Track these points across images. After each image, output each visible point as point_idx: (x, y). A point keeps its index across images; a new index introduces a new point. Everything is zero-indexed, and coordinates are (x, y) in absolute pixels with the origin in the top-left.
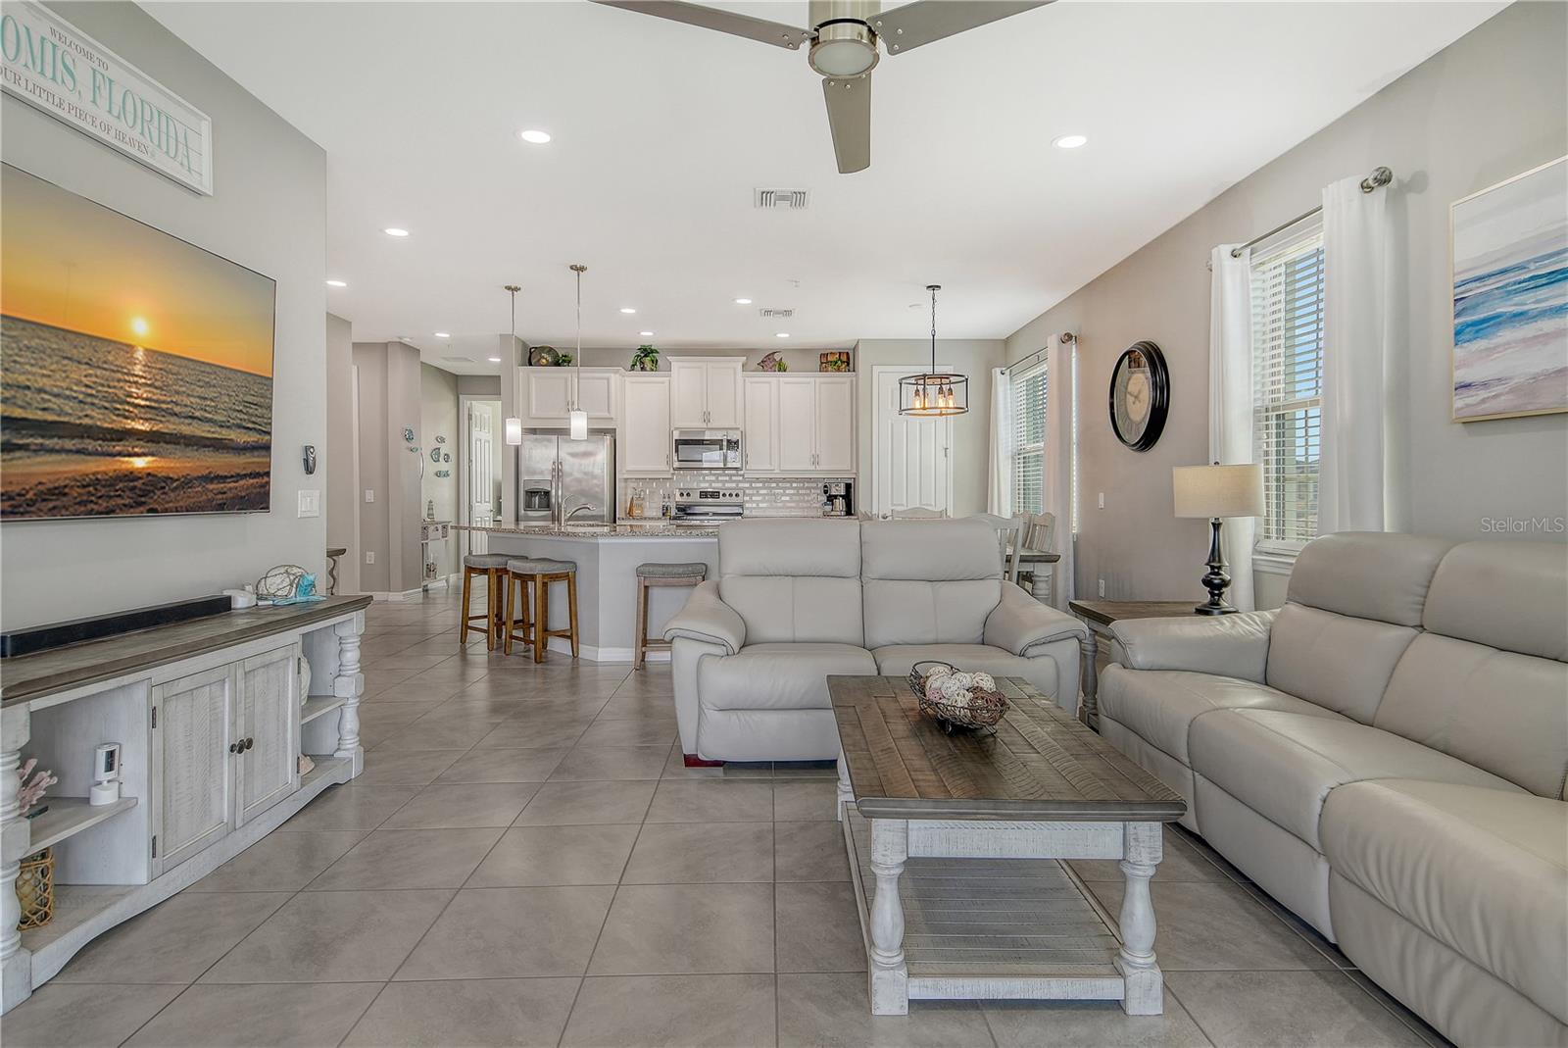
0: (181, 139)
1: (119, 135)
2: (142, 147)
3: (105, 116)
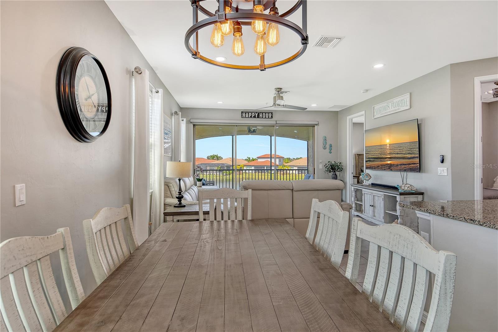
0: (405, 101)
1: (395, 110)
2: (398, 109)
3: (393, 109)
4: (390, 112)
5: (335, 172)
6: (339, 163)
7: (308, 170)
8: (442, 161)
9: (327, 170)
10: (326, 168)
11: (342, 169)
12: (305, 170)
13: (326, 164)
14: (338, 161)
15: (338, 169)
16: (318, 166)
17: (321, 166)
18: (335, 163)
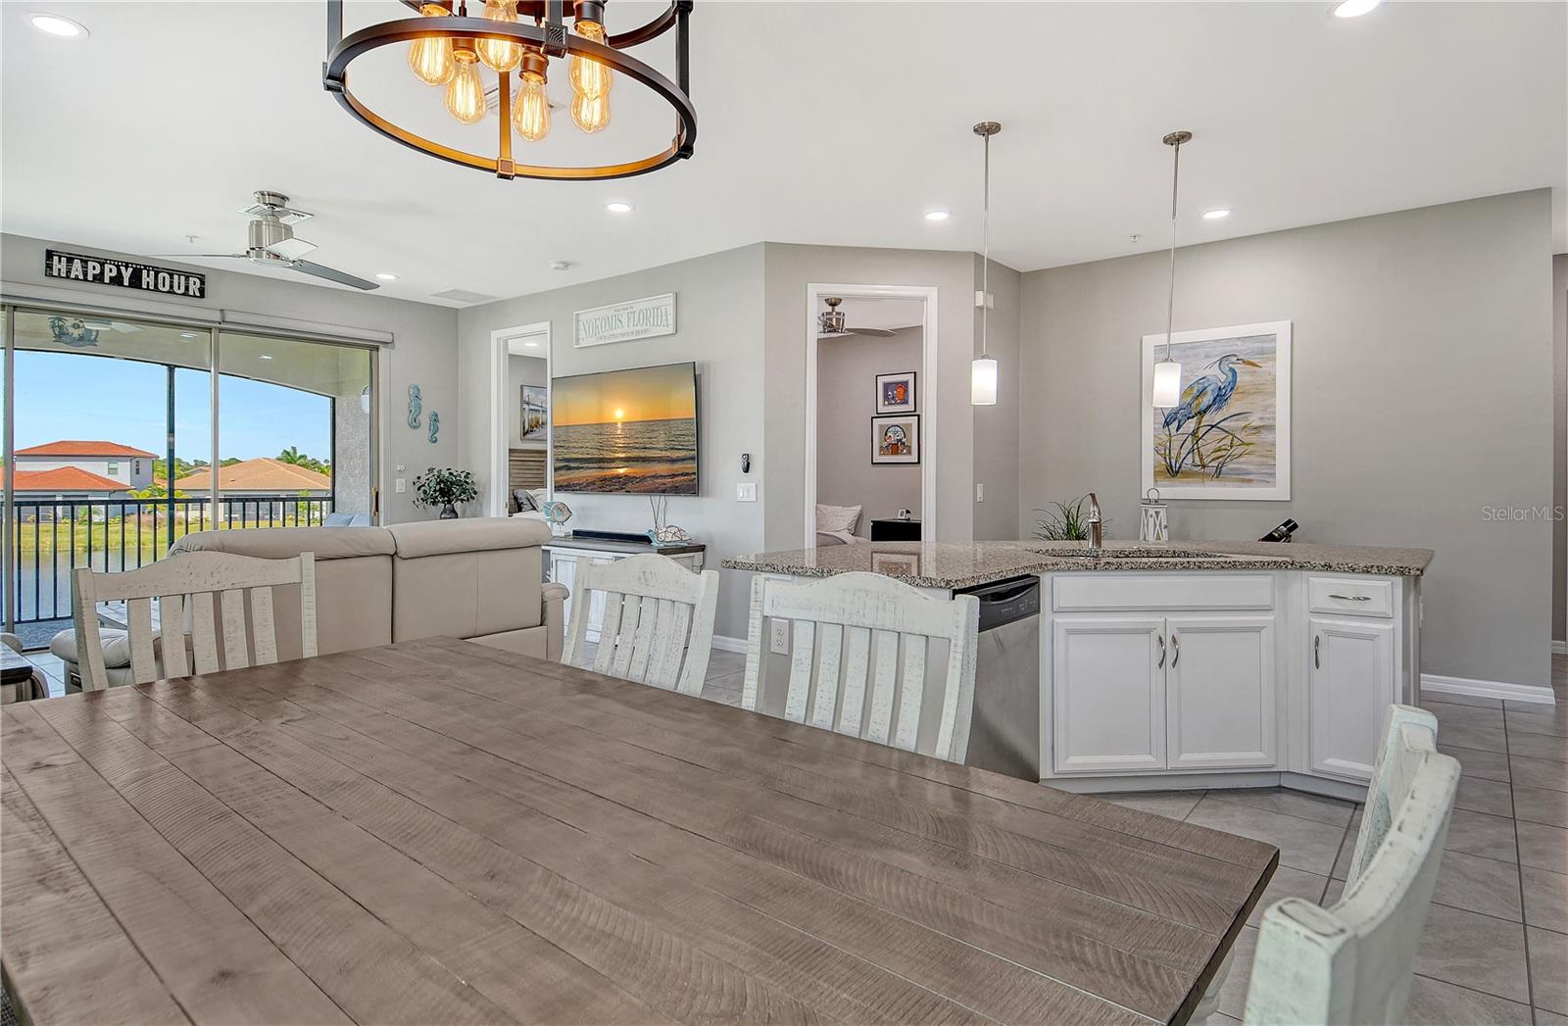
0: (663, 313)
1: (638, 333)
2: (646, 331)
3: (632, 329)
4: (623, 335)
5: (449, 502)
6: (464, 474)
7: (333, 499)
8: (747, 470)
9: (422, 496)
10: (419, 489)
11: (475, 493)
12: (321, 499)
13: (419, 478)
14: (459, 468)
15: (460, 495)
16: (391, 486)
17: (400, 485)
18: (451, 474)
